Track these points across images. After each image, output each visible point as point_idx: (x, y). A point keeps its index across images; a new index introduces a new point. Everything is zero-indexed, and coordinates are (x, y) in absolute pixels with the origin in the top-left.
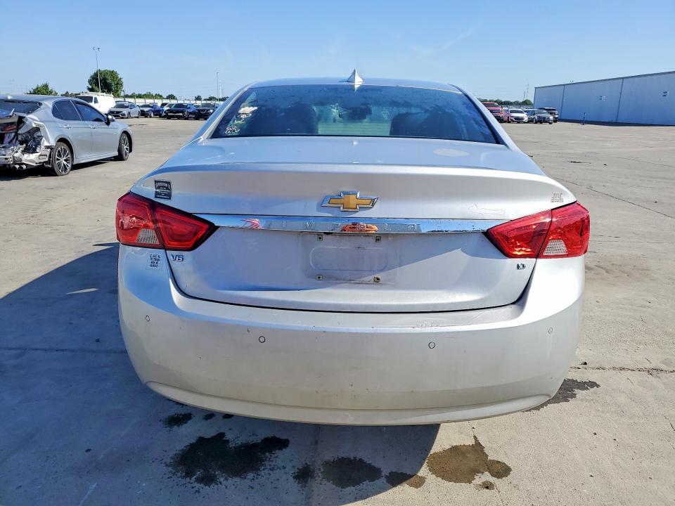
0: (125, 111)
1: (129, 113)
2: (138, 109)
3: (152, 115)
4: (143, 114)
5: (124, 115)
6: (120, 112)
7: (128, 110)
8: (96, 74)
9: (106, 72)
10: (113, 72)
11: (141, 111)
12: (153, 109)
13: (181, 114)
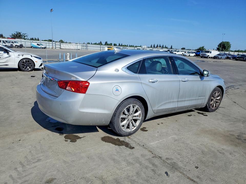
0: (220, 57)
1: (221, 57)
2: (226, 56)
3: (232, 59)
4: (228, 58)
5: (219, 58)
6: (218, 57)
7: (221, 56)
8: (221, 43)
9: (225, 42)
10: (228, 42)
11: (227, 57)
12: (233, 56)
13: (242, 59)
